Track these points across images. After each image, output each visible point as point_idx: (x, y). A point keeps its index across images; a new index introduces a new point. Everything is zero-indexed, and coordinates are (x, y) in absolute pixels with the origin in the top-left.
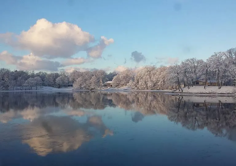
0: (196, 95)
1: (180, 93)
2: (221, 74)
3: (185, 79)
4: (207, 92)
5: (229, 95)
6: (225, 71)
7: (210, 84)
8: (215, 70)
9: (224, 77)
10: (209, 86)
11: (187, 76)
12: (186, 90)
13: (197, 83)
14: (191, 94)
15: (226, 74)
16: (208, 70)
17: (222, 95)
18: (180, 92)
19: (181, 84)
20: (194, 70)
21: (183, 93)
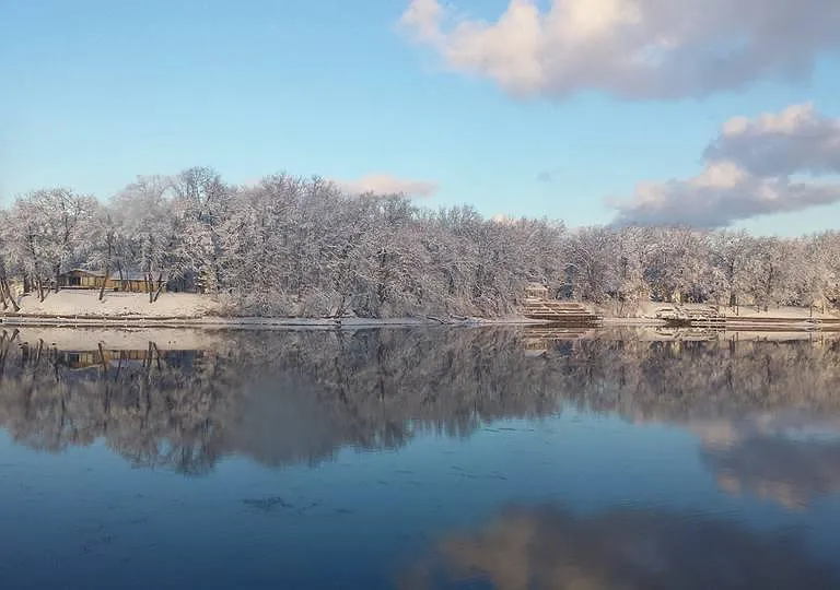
0: (69, 322)
1: (8, 315)
2: (159, 252)
3: (29, 265)
4: (111, 311)
5: (182, 323)
6: (173, 243)
7: (120, 286)
8: (137, 237)
9: (169, 260)
10: (116, 290)
11: (37, 251)
12: (30, 304)
13: (70, 280)
14: (48, 322)
15: (177, 252)
16: (116, 235)
17: (161, 323)
18: (6, 311)
19: (11, 283)
20: (62, 231)
21: (19, 315)
